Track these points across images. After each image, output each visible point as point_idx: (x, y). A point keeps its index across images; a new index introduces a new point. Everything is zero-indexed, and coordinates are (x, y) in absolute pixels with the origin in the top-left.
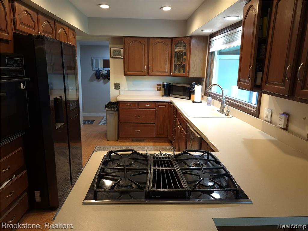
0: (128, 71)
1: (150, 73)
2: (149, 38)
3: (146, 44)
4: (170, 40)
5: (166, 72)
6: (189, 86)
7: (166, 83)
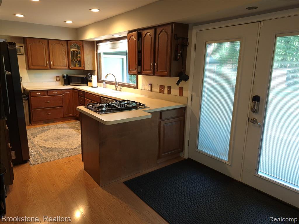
0: (32, 65)
1: (52, 67)
2: (48, 40)
3: (46, 45)
4: (66, 42)
5: (65, 66)
6: (86, 76)
7: (65, 75)
